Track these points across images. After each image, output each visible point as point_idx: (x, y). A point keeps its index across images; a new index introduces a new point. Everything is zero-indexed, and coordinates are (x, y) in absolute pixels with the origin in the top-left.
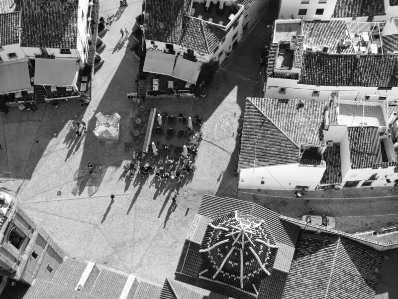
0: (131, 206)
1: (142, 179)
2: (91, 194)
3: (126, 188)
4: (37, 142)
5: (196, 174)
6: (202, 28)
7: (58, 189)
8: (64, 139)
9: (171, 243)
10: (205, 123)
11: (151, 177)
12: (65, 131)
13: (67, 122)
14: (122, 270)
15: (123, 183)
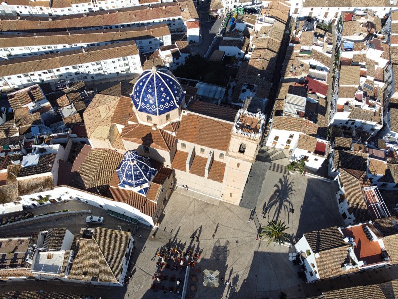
2: (218, 241)
3: (199, 244)
4: (256, 276)
8: (240, 278)
9: (175, 213)
12: (240, 283)
13: (240, 290)
14: (199, 200)
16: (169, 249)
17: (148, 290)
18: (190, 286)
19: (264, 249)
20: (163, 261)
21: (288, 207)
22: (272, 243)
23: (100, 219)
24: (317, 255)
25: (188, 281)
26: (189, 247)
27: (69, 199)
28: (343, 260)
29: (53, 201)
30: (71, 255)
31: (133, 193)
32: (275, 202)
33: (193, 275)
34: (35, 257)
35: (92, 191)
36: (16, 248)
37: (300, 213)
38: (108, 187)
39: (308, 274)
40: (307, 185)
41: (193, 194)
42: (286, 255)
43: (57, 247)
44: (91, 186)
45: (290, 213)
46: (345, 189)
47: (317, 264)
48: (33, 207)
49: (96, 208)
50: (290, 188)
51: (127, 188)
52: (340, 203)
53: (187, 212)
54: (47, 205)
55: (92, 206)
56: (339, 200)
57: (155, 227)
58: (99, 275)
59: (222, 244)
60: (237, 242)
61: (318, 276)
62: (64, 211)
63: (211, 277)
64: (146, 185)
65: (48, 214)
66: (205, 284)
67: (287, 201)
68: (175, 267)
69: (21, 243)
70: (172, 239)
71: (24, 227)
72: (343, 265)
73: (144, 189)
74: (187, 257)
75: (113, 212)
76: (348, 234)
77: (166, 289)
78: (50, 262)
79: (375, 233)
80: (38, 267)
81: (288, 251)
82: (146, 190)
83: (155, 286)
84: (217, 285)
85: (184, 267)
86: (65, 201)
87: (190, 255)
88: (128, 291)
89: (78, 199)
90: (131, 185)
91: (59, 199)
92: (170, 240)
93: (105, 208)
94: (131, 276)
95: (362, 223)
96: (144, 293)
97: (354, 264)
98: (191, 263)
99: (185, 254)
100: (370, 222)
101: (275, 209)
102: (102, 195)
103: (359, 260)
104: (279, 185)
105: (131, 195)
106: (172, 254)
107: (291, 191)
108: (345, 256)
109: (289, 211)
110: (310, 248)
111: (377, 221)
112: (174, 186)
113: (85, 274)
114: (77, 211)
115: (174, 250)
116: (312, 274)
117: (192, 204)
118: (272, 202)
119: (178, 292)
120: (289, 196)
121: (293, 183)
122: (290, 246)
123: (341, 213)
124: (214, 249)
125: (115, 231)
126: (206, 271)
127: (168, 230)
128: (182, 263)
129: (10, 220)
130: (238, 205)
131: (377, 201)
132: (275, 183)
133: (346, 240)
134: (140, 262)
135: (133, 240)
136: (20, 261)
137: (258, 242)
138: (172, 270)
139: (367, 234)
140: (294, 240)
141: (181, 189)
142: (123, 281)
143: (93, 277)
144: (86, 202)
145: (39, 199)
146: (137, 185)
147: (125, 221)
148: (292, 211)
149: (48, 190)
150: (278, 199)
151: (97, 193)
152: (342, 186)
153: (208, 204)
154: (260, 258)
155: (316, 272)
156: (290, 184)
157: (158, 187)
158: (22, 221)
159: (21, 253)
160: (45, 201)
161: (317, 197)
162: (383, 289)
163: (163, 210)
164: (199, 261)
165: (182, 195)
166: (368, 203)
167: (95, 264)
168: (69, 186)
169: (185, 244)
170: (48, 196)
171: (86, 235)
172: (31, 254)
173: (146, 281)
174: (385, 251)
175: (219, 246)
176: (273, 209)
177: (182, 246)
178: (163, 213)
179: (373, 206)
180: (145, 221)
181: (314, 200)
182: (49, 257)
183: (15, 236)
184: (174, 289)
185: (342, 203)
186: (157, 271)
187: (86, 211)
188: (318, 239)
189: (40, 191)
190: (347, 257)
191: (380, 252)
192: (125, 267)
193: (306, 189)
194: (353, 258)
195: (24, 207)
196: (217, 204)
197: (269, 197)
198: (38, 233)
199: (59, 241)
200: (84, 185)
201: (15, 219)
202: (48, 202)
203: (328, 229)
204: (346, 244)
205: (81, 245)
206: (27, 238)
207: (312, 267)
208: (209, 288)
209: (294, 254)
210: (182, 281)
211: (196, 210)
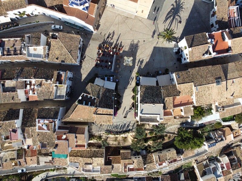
0: (119, 36)
1: (116, 45)
2: (133, 41)
3: (121, 42)
4: (153, 60)
5: (98, 46)
6: (92, 93)
7: (145, 43)
8: (144, 61)
9: (106, 23)
10: (94, 66)
11: (113, 46)
12: (144, 64)
13: (144, 67)
14: (122, 15)
15: (123, 44)
16: (104, 46)
17: (93, 67)
18: (116, 65)
19: (160, 45)
20: (100, 52)
21: (178, 19)
22: (165, 42)
23: (60, 27)
24: (190, 49)
25: (115, 63)
26: (116, 44)
27: (38, 14)
28: (204, 52)
29: (28, 15)
30: (47, 48)
31: (79, 10)
32: (171, 16)
33: (118, 60)
34: (26, 50)
35: (52, 8)
36: (14, 45)
37: (185, 24)
38: (62, 5)
39: (183, 59)
40: (193, 4)
41: (118, 10)
42: (172, 49)
43: (38, 44)
44: (51, 5)
45: (179, 24)
46: (217, 7)
47: (189, 54)
48: (17, 19)
49: (57, 20)
50: (182, 7)
51: (75, 6)
52: (212, 17)
53: (114, 22)
54: (25, 18)
55: (54, 19)
56: (212, 15)
57: (95, 32)
58: (65, 59)
59: (135, 42)
60: (144, 41)
61: (188, 61)
62: (37, 22)
63: (128, 61)
64: (87, 5)
65: (27, 24)
66: (124, 64)
67: (178, 15)
68: (108, 55)
69: (16, 41)
70: (106, 40)
71: (15, 32)
72: (204, 55)
73: (86, 7)
74: (115, 50)
75: (68, 23)
76: (212, 37)
77: (103, 66)
78: (36, 53)
79: (228, 37)
80: (30, 55)
81: (173, 47)
82: (87, 8)
83: (97, 65)
84: (131, 65)
85: (113, 56)
86: (36, 16)
87: (116, 49)
88: (82, 68)
89: (44, 14)
90: (77, 4)
91: (32, 14)
92: (104, 40)
93: (62, 20)
94: (83, 60)
95: (222, 30)
96: (91, 68)
97: (210, 54)
98: (117, 53)
99: (113, 48)
100: (227, 30)
101: (170, 21)
102: (59, 11)
103: (214, 52)
104: (175, 4)
105: (78, 11)
106: (106, 48)
107: (182, 8)
108: (206, 50)
109: (178, 22)
110: (186, 45)
111: (232, 29)
112: (105, 5)
113: (57, 59)
114: (45, 22)
115: (106, 46)
116: (185, 59)
117: (117, 18)
118: (168, 16)
119: (110, 68)
120: (180, 12)
121: (184, 3)
122: (175, 44)
123: (211, 24)
124: (130, 45)
125: (71, 35)
126: (125, 58)
127: (103, 34)
128: (111, 53)
129: (5, 28)
130: (146, 18)
131: (236, 16)
132: (172, 3)
133: (209, 41)
134: (87, 53)
135: (82, 40)
136: (19, 52)
137: (157, 42)
138: (106, 57)
139: (222, 37)
140: (178, 40)
141: (110, 7)
142: (79, 62)
143: (62, 61)
144: (50, 16)
145: (19, 14)
146: (81, 5)
147: (76, 29)
148: (180, 22)
149: (23, 8)
150: (173, 14)
151: (56, 10)
152: (216, 6)
153: (127, 17)
154: (157, 50)
155: (187, 58)
156: (181, 4)
157: (95, 6)
158: (12, 28)
159: (18, 47)
160: (24, 15)
161: (198, 13)
162: (223, 67)
163: (99, 21)
164: (121, 52)
165: (111, 12)
166: (229, 18)
167: (62, 54)
168: (36, 5)
169: (113, 42)
170: (24, 12)
171: (54, 37)
172: (24, 48)
173: (92, 62)
174: (230, 47)
175: (133, 44)
176: (169, 21)
177: (112, 44)
178: (99, 23)
179: (232, 19)
180: (88, 28)
181: (196, 15)
182: (35, 50)
183: (11, 38)
184: (108, 67)
185: (213, 17)
186: (98, 58)
187: (51, 22)
188: (193, 40)
189: (18, 8)
190: (207, 50)
191: (227, 48)
192: (79, 55)
193: (191, 7)
194: (210, 51)
195: (11, 19)
196: (133, 17)
197: (167, 13)
198: (24, 36)
199: (38, 41)
200: (46, 4)
201: (7, 27)
202: (25, 16)
203: (200, 34)
204: (209, 43)
205: (52, 43)
206: (19, 39)
207: (186, 55)
208: (127, 67)
209: (177, 48)
210: (112, 63)
211: (120, 22)
